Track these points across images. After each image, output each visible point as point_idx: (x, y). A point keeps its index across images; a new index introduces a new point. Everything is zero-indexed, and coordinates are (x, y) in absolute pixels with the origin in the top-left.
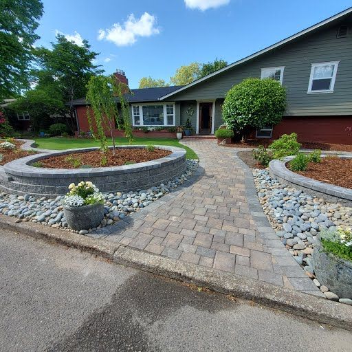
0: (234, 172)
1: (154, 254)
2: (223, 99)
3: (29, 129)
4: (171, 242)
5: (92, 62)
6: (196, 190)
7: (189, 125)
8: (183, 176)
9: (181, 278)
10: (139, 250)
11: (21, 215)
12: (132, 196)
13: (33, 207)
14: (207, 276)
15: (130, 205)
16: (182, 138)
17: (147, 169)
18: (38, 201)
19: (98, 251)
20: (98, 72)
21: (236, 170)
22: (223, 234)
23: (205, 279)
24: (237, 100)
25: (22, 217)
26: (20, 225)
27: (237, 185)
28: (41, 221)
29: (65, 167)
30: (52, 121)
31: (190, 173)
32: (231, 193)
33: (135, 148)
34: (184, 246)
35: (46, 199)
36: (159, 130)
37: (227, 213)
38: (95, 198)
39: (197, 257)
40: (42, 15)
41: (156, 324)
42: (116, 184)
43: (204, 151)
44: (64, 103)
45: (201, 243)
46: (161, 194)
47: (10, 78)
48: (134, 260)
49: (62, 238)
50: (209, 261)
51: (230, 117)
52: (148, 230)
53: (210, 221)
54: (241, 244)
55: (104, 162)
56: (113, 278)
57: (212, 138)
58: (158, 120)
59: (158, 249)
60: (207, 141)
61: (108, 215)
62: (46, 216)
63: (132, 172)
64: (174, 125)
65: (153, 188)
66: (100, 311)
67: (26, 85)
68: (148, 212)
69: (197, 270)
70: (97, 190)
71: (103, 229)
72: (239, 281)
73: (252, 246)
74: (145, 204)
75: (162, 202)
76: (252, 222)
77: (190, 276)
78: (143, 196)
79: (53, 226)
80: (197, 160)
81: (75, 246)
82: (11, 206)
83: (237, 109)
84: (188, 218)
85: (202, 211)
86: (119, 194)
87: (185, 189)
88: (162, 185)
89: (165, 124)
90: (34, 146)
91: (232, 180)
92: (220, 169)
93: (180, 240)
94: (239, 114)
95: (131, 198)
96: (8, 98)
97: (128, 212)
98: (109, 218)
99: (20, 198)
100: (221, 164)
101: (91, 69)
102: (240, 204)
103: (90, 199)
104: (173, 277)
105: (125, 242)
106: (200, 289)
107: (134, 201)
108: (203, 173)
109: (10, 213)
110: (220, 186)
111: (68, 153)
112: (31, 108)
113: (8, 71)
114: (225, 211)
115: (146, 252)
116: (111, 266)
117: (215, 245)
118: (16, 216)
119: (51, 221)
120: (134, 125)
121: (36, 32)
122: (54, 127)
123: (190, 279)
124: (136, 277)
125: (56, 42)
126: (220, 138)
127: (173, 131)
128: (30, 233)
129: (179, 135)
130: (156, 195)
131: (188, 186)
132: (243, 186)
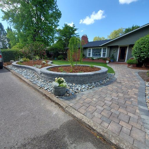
0: (134, 82)
1: (81, 113)
2: (134, 45)
3: (52, 57)
4: (90, 110)
5: (75, 32)
6: (109, 88)
7: (113, 57)
8: (104, 80)
9: (90, 128)
10: (76, 110)
11: (41, 86)
12: (79, 86)
13: (45, 84)
14: (103, 132)
15: (77, 90)
16: (109, 63)
17: (87, 75)
18: (47, 82)
19: (60, 105)
20: (77, 36)
21: (136, 81)
22: (118, 113)
23: (102, 133)
24: (142, 45)
25: (41, 87)
26: (40, 90)
27: (134, 89)
28: (46, 90)
29: (58, 71)
30: (59, 54)
31: (108, 80)
32: (129, 93)
33: (86, 66)
34: (96, 114)
35: (49, 82)
36: (98, 59)
37: (123, 103)
38: (63, 84)
39: (101, 121)
40: (61, 17)
41: (74, 145)
42: (74, 80)
43: (119, 70)
44: (64, 48)
45: (105, 114)
46: (91, 87)
47: (49, 40)
48: (72, 113)
49: (50, 97)
50: (106, 125)
51: (136, 53)
52: (82, 102)
53: (113, 105)
54: (127, 121)
55: (71, 71)
56: (63, 118)
57: (125, 64)
58: (99, 54)
59: (83, 112)
60: (122, 65)
61: (67, 92)
62: (48, 88)
63: (80, 76)
64: (106, 57)
65: (89, 84)
66: (54, 130)
67: (53, 42)
68: (84, 94)
69: (99, 127)
70: (65, 81)
71: (65, 97)
72: (121, 141)
73: (134, 124)
74: (83, 90)
75: (91, 91)
76: (138, 111)
77: (95, 128)
78: (84, 86)
79: (49, 92)
80: (114, 74)
81: (54, 101)
82: (39, 83)
83: (141, 50)
84: (101, 101)
85: (109, 99)
86: (74, 84)
87: (104, 86)
88: (93, 83)
89: (102, 56)
90: (52, 63)
91: (131, 86)
92: (126, 80)
93: (94, 110)
94: (142, 52)
95: (79, 87)
96: (48, 47)
97: (76, 92)
98: (68, 93)
99: (42, 80)
100: (127, 77)
101: (75, 35)
102: (133, 99)
103: (61, 85)
104: (87, 126)
105: (71, 105)
106: (98, 137)
107: (79, 88)
108: (116, 80)
109: (38, 85)
110: (123, 88)
111: (60, 66)
112: (53, 50)
113: (49, 38)
114: (122, 101)
115: (78, 111)
116: (64, 113)
117: (112, 117)
118: (40, 86)
119: (49, 90)
120: (88, 57)
121: (58, 24)
122: (59, 57)
123: (94, 130)
124: (72, 121)
125: (64, 26)
126: (129, 64)
127: (105, 60)
128: (42, 93)
129: (107, 62)
130: (89, 87)
131: (105, 85)
132: (137, 90)
